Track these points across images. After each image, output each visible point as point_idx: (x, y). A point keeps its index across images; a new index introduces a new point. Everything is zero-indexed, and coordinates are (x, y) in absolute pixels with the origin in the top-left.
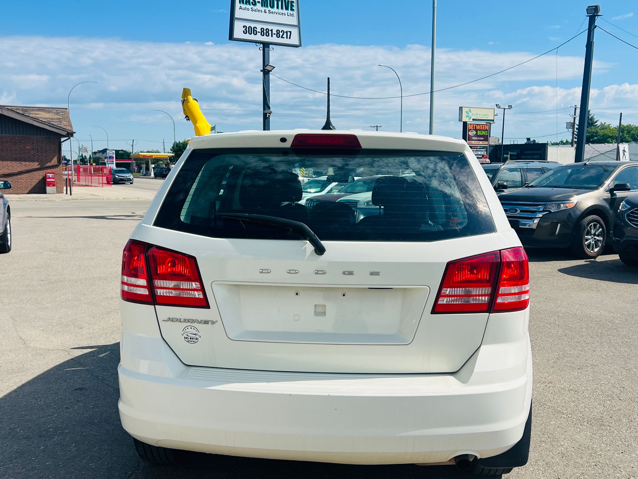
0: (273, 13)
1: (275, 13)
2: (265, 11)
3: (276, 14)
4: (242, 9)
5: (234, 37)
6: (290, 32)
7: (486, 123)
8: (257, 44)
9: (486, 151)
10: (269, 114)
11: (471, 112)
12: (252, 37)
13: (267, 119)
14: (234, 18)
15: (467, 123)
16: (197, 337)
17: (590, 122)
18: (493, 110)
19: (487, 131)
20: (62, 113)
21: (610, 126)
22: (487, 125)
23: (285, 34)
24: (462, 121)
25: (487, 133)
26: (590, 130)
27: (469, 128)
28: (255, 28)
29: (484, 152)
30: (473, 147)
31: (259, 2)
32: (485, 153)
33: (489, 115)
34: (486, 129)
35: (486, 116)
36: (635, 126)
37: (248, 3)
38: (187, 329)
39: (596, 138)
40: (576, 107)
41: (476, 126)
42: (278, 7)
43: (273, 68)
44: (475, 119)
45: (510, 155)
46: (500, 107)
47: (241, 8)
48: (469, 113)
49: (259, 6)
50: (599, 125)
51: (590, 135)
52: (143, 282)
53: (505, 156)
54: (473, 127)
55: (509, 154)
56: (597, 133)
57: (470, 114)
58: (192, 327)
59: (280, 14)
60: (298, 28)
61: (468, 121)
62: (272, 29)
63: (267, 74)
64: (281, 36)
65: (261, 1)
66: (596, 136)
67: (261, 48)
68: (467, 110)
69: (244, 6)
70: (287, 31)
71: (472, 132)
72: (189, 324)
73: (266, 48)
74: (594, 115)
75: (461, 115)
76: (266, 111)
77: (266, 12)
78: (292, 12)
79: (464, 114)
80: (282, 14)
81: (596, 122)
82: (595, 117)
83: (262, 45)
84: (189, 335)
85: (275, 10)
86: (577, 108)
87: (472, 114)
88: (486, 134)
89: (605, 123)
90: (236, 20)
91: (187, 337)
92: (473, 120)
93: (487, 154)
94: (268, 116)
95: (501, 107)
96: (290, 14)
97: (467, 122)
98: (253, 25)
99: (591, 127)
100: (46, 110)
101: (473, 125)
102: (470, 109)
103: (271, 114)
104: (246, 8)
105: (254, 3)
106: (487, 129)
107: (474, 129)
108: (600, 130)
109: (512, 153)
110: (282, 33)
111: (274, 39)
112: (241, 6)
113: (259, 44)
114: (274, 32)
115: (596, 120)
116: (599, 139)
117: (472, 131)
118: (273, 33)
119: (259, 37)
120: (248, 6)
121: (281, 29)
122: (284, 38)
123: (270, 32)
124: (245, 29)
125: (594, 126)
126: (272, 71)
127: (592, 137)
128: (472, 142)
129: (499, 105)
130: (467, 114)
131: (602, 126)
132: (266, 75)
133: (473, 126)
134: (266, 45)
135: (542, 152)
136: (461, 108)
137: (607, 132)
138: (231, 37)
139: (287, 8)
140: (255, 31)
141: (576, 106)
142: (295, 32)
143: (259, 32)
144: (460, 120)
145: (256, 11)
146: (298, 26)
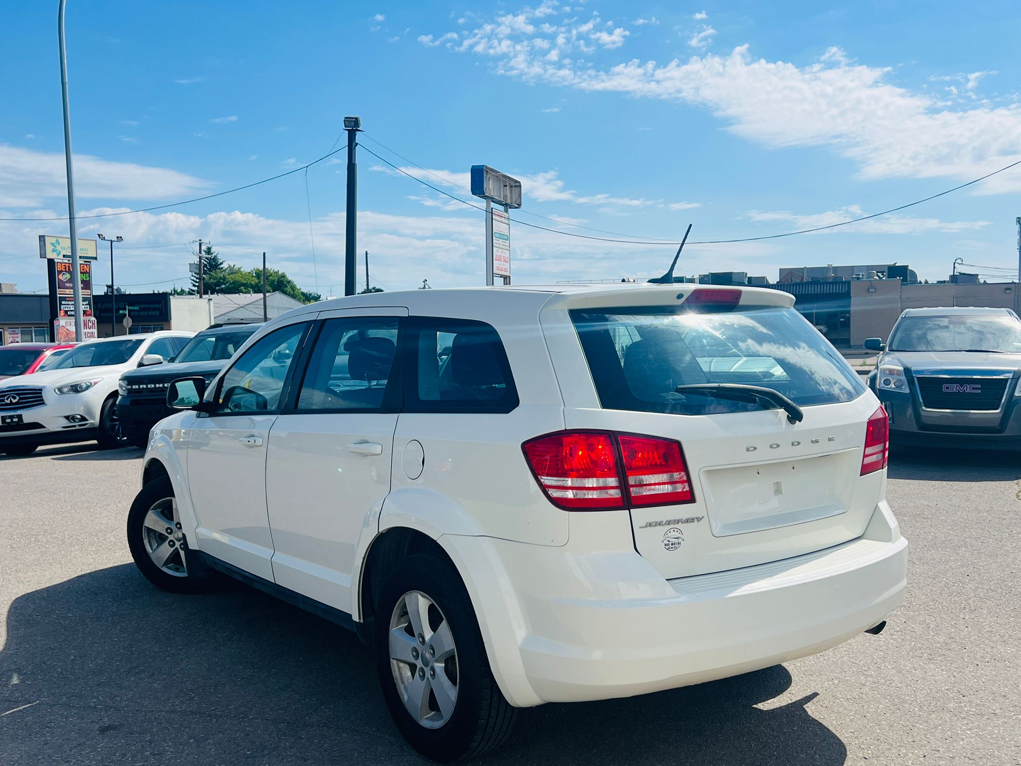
7: (85, 262)
9: (89, 304)
11: (59, 244)
15: (55, 262)
16: (680, 540)
17: (214, 264)
18: (95, 242)
19: (87, 275)
21: (242, 270)
22: (86, 265)
24: (45, 258)
25: (88, 277)
26: (215, 275)
27: (59, 269)
29: (86, 306)
30: (67, 299)
32: (87, 308)
33: (89, 250)
34: (85, 271)
35: (83, 252)
36: (274, 270)
38: (669, 534)
39: (223, 286)
40: (200, 242)
41: (69, 266)
44: (66, 255)
45: (129, 311)
46: (104, 238)
48: (57, 245)
50: (226, 268)
51: (215, 281)
52: (612, 481)
53: (121, 312)
54: (64, 267)
55: (127, 309)
56: (224, 278)
57: (58, 248)
58: (675, 529)
61: (57, 258)
66: (224, 284)
68: (54, 240)
71: (64, 276)
72: (672, 526)
74: (217, 254)
75: (43, 248)
79: (49, 248)
81: (221, 263)
82: (219, 257)
84: (671, 540)
86: (202, 244)
87: (61, 247)
88: (87, 279)
89: (234, 266)
91: (668, 543)
92: (64, 256)
93: (90, 308)
95: (106, 239)
97: (55, 260)
99: (215, 270)
101: (64, 264)
102: (57, 240)
106: (88, 271)
107: (67, 270)
108: (229, 275)
109: (131, 308)
115: (221, 261)
116: (228, 287)
117: (63, 274)
125: (219, 269)
127: (218, 284)
128: (65, 291)
129: (102, 235)
130: (53, 247)
131: (231, 270)
133: (66, 266)
135: (162, 305)
136: (42, 238)
137: (237, 277)
141: (200, 240)
144: (43, 255)
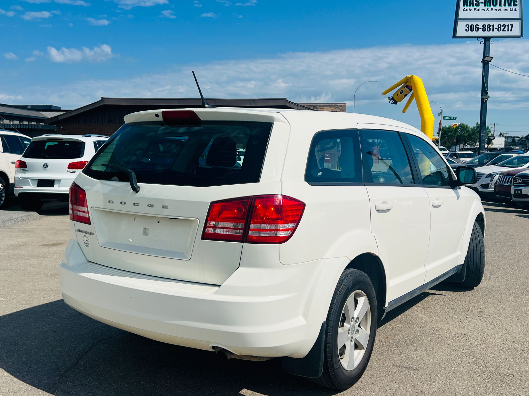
0: (496, 10)
1: (497, 10)
2: (487, 9)
3: (499, 11)
4: (466, 10)
5: (457, 35)
6: (512, 25)
8: (479, 39)
10: (487, 99)
12: (474, 33)
13: (484, 103)
14: (458, 19)
20: (341, 107)
23: (507, 27)
28: (477, 26)
31: (482, 3)
37: (471, 5)
42: (500, 5)
43: (492, 58)
47: (464, 10)
49: (482, 6)
59: (503, 10)
60: (520, 20)
62: (494, 25)
63: (487, 65)
64: (502, 29)
65: (484, 2)
67: (482, 42)
69: (467, 8)
70: (509, 25)
73: (486, 42)
76: (484, 96)
77: (488, 11)
78: (514, 7)
80: (505, 10)
83: (484, 39)
85: (498, 7)
90: (459, 21)
94: (485, 101)
96: (513, 9)
98: (475, 23)
100: (330, 105)
103: (489, 99)
104: (469, 9)
105: (477, 4)
110: (503, 27)
111: (496, 33)
112: (464, 8)
113: (481, 39)
114: (496, 26)
118: (495, 28)
119: (480, 33)
120: (471, 8)
121: (502, 23)
122: (505, 31)
123: (491, 27)
124: (467, 28)
126: (492, 60)
132: (485, 65)
134: (487, 39)
138: (454, 36)
139: (509, 5)
140: (477, 28)
142: (517, 24)
143: (480, 29)
145: (479, 10)
146: (521, 19)
